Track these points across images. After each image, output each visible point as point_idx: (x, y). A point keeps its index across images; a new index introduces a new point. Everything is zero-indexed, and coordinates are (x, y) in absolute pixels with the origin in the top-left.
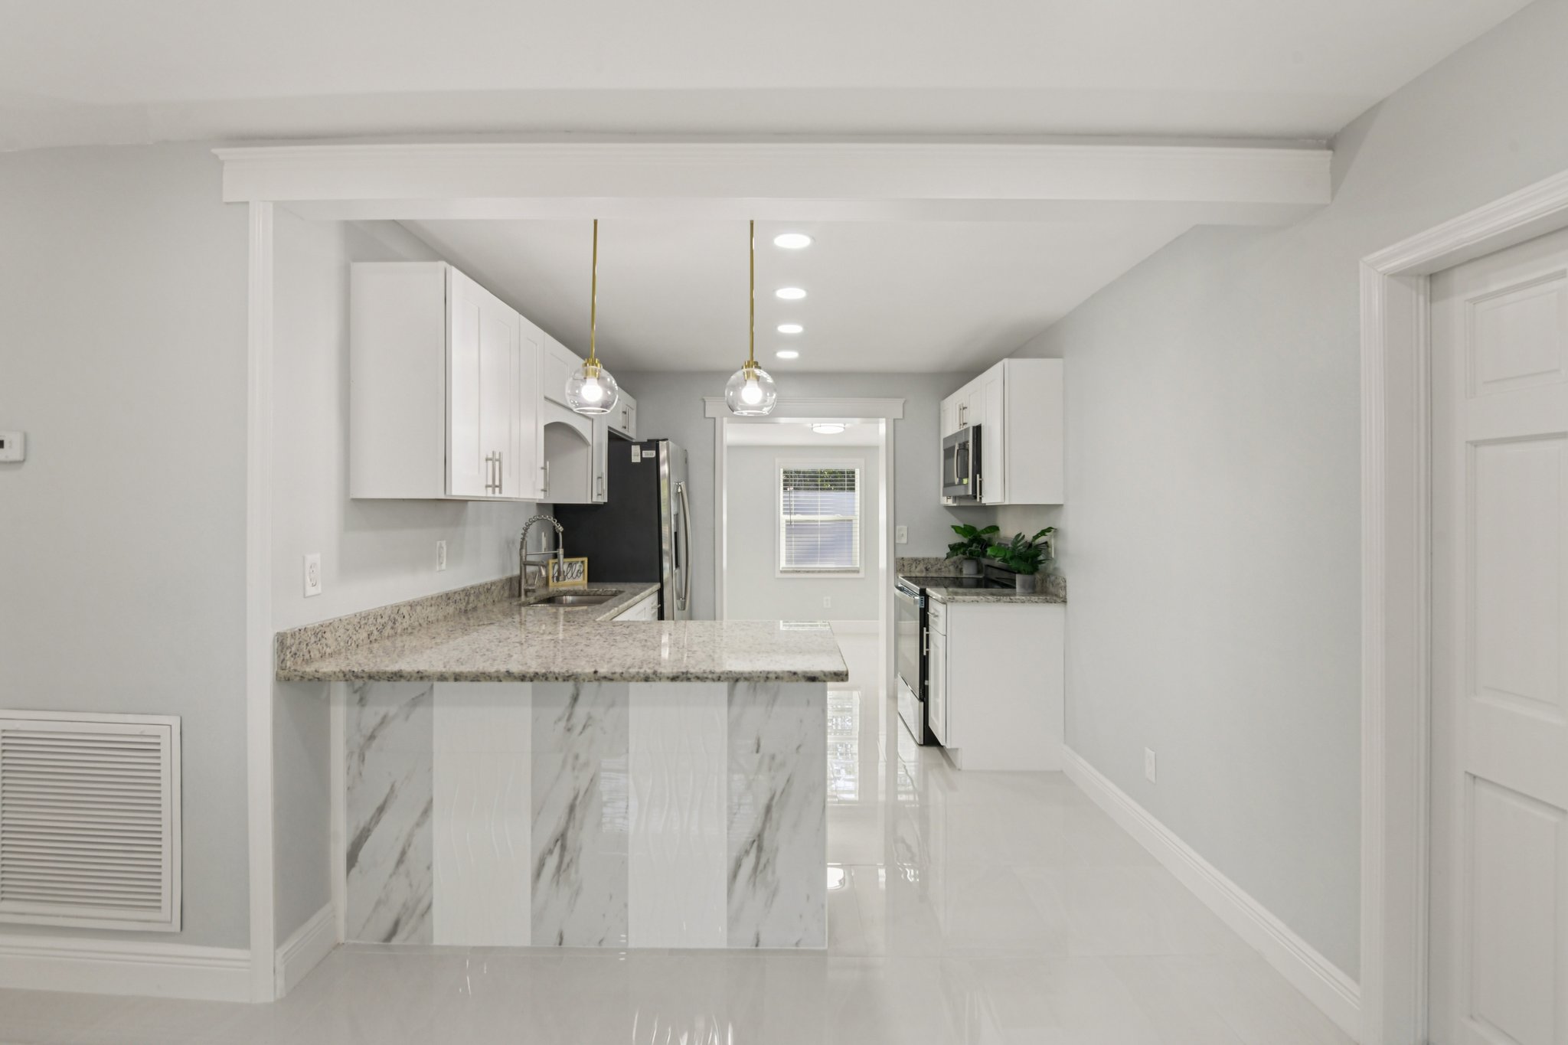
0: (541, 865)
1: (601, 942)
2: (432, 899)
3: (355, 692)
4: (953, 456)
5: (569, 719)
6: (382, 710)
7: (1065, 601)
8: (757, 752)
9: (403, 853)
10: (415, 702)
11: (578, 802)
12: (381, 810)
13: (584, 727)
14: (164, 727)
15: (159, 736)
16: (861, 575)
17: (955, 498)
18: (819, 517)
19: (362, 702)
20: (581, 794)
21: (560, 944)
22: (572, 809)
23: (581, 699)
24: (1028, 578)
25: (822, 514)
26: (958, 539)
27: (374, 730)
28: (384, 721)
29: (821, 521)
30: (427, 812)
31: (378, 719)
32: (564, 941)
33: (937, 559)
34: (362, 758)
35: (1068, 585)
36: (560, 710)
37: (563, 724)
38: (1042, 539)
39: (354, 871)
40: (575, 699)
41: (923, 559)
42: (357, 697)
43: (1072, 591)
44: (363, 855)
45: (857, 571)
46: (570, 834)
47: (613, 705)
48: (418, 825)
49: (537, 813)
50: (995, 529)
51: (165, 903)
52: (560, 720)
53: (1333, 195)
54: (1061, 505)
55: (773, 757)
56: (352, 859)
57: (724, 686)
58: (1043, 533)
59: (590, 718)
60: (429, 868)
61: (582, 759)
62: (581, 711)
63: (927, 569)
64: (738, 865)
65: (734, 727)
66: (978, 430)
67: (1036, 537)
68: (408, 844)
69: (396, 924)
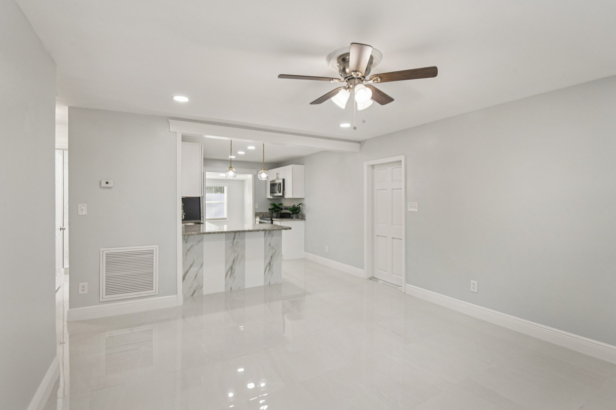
0: (227, 274)
1: (239, 288)
2: (203, 284)
3: (185, 240)
4: (276, 186)
5: (233, 242)
6: (191, 244)
7: (305, 220)
8: (270, 246)
9: (196, 275)
10: (199, 242)
11: (235, 259)
12: (191, 266)
13: (236, 244)
14: (155, 248)
15: (153, 250)
16: (227, 220)
17: (273, 196)
18: (213, 202)
19: (186, 242)
20: (235, 258)
21: (231, 290)
22: (234, 261)
23: (236, 238)
24: (296, 215)
25: (214, 201)
26: (271, 207)
27: (190, 248)
28: (192, 246)
29: (214, 203)
30: (202, 265)
31: (190, 246)
32: (232, 289)
33: (266, 213)
34: (187, 255)
35: (306, 216)
36: (231, 241)
37: (232, 244)
38: (299, 206)
39: (185, 281)
40: (234, 238)
41: (262, 213)
42: (185, 241)
43: (307, 217)
44: (187, 277)
45: (226, 219)
46: (233, 267)
47: (242, 239)
48: (200, 269)
49: (226, 263)
50: (282, 204)
51: (154, 288)
52: (231, 243)
53: (360, 151)
54: (304, 198)
55: (272, 247)
56: (184, 278)
57: (263, 232)
58: (300, 204)
59: (237, 242)
60: (202, 278)
61: (236, 251)
62: (236, 241)
63: (263, 215)
64: (266, 269)
65: (265, 241)
66: (284, 180)
67: (298, 206)
68: (198, 273)
69: (194, 291)
